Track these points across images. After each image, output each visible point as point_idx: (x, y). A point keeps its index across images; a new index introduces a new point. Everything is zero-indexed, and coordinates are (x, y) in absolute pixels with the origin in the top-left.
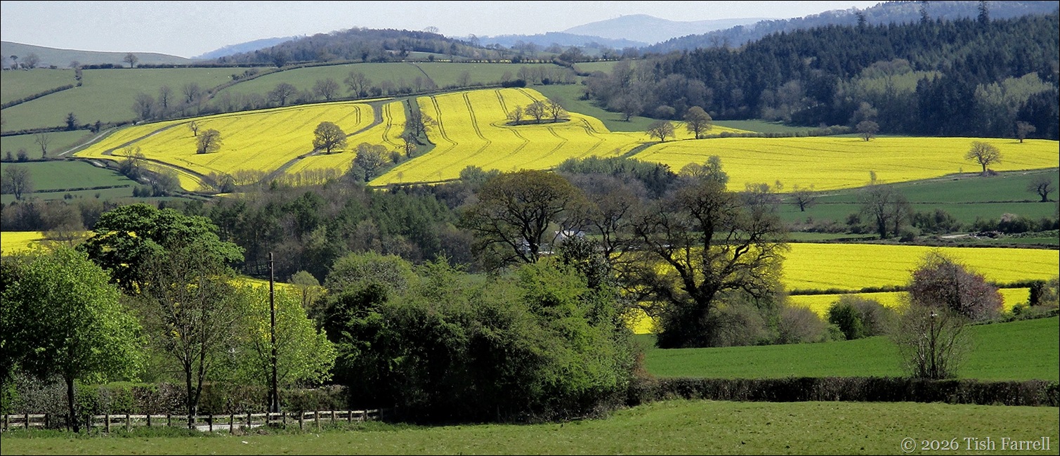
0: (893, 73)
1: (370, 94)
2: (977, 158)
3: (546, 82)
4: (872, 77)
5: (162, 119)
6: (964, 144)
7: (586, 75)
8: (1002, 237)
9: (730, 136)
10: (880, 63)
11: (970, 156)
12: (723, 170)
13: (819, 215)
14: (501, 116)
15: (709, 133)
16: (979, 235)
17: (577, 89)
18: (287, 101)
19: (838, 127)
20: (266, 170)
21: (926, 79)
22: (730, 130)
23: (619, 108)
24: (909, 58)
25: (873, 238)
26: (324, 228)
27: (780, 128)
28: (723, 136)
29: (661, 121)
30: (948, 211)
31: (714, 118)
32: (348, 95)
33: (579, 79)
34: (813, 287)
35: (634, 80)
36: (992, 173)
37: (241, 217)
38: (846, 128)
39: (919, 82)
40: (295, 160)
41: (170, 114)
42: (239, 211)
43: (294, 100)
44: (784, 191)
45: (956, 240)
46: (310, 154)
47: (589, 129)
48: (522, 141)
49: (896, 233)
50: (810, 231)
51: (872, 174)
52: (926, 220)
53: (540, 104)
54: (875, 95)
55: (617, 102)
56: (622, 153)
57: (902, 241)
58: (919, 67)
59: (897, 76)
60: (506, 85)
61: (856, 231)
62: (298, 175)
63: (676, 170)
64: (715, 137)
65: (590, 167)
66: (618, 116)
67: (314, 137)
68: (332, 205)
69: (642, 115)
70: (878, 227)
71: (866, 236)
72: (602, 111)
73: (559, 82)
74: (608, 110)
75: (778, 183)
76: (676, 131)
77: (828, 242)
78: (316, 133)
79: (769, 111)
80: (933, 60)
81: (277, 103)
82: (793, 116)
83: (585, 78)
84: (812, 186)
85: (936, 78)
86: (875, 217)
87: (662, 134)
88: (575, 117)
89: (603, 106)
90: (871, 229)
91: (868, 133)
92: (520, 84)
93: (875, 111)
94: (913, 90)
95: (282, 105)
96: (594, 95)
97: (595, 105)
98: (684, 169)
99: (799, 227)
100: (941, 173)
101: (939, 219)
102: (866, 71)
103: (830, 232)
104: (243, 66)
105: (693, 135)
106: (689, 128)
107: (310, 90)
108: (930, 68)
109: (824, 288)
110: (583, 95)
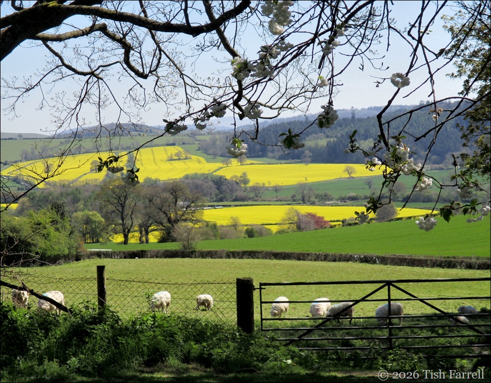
0: (318, 139)
1: (114, 149)
2: (347, 172)
3: (184, 144)
4: (310, 140)
5: (32, 160)
6: (343, 166)
7: (199, 141)
8: (349, 202)
9: (254, 164)
10: (313, 135)
11: (345, 171)
12: (248, 177)
13: (281, 195)
14: (166, 158)
15: (246, 163)
16: (340, 202)
17: (196, 146)
18: (81, 152)
19: (296, 160)
20: (70, 180)
21: (330, 141)
22: (254, 162)
23: (212, 153)
24: (324, 133)
25: (300, 203)
26: (83, 201)
27: (274, 161)
28: (251, 164)
29: (227, 159)
30: (329, 193)
31: (248, 157)
32: (106, 149)
33: (197, 142)
34: (270, 222)
35: (218, 143)
36: (353, 178)
37: (50, 198)
38: (300, 160)
39: (328, 142)
40: (83, 175)
41: (35, 158)
42: (50, 195)
43: (84, 151)
44: (272, 185)
45: (331, 204)
46: (89, 173)
47: (199, 162)
48: (172, 167)
49: (309, 201)
50: (277, 201)
51: (306, 178)
52: (321, 196)
53: (180, 152)
54: (310, 148)
55: (211, 151)
56: (211, 171)
57: (310, 204)
58: (327, 137)
59: (319, 140)
60: (168, 145)
61: (294, 201)
62: (83, 181)
63: (228, 177)
64: (248, 164)
65: (195, 177)
66: (210, 157)
67: (90, 166)
68: (86, 193)
69: (221, 156)
70: (302, 199)
71: (298, 202)
72: (205, 155)
73: (189, 144)
74: (208, 154)
75: (269, 182)
76: (233, 163)
77: (283, 205)
78: (91, 164)
79: (270, 154)
80: (333, 134)
81: (77, 153)
82: (279, 156)
83: (199, 142)
84: (282, 184)
85: (334, 141)
86: (301, 195)
87: (227, 164)
88: (194, 157)
89: (206, 153)
90: (300, 199)
91: (307, 162)
92: (173, 144)
93: (311, 154)
94: (325, 145)
95: (80, 153)
96: (202, 148)
97: (202, 152)
98: (232, 177)
99: (273, 199)
100: (333, 178)
101: (326, 195)
102: (307, 138)
103: (285, 201)
104: (65, 138)
105: (239, 164)
106: (238, 161)
107: (90, 148)
108: (332, 137)
109: (274, 223)
110: (198, 148)
